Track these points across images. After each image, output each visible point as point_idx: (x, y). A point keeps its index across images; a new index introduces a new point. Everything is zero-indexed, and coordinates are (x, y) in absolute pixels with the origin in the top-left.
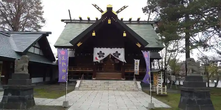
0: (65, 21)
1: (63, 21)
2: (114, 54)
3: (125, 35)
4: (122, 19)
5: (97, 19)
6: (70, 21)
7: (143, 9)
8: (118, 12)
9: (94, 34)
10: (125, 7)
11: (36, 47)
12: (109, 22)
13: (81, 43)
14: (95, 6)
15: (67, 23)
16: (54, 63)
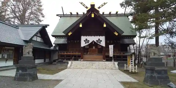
0: (59, 16)
1: (57, 15)
2: (97, 41)
3: (105, 26)
4: (103, 13)
5: (84, 13)
6: (63, 16)
7: (120, 4)
8: (99, 8)
9: (81, 26)
10: (105, 4)
11: (38, 36)
12: (93, 16)
13: (71, 32)
14: (82, 3)
15: (61, 17)
16: (52, 48)
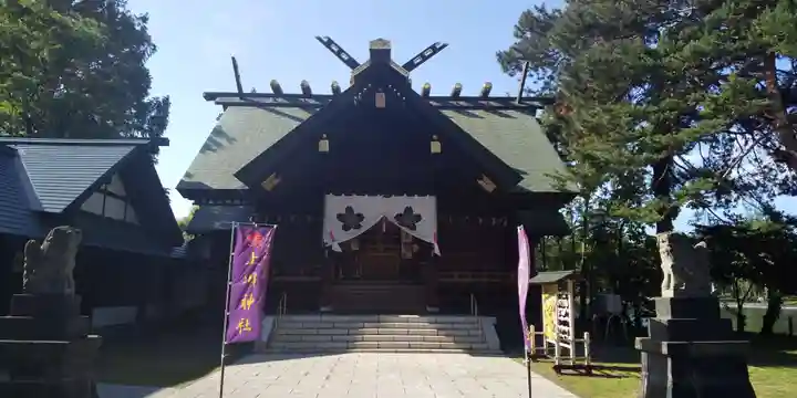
0: (218, 99)
1: (210, 97)
2: (399, 217)
3: (436, 147)
4: (426, 91)
5: (336, 90)
6: (237, 100)
7: (499, 55)
8: (410, 66)
9: (324, 146)
10: (435, 49)
11: (111, 194)
12: (380, 101)
13: (276, 177)
14: (329, 43)
15: (225, 106)
16: (179, 251)
